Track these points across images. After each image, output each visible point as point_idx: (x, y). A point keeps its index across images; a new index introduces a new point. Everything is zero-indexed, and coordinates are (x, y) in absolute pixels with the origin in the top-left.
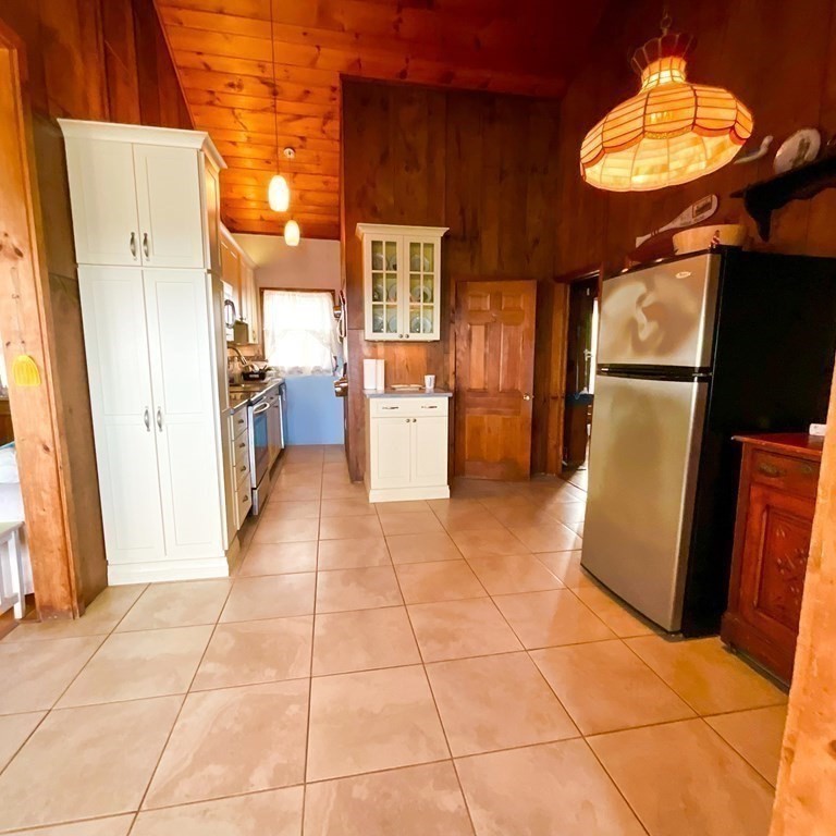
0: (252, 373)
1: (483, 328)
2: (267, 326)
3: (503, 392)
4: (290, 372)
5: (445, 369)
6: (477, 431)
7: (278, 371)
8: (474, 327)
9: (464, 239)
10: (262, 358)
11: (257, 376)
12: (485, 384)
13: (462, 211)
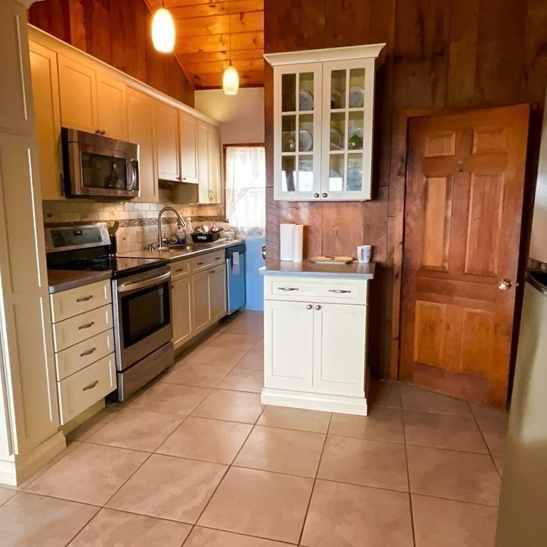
0: (201, 234)
1: (443, 180)
2: (229, 185)
3: (470, 274)
4: (250, 234)
5: (390, 238)
6: (431, 327)
7: (236, 232)
8: (431, 180)
9: (422, 58)
10: (223, 218)
11: (205, 238)
12: (444, 261)
13: (421, 21)
